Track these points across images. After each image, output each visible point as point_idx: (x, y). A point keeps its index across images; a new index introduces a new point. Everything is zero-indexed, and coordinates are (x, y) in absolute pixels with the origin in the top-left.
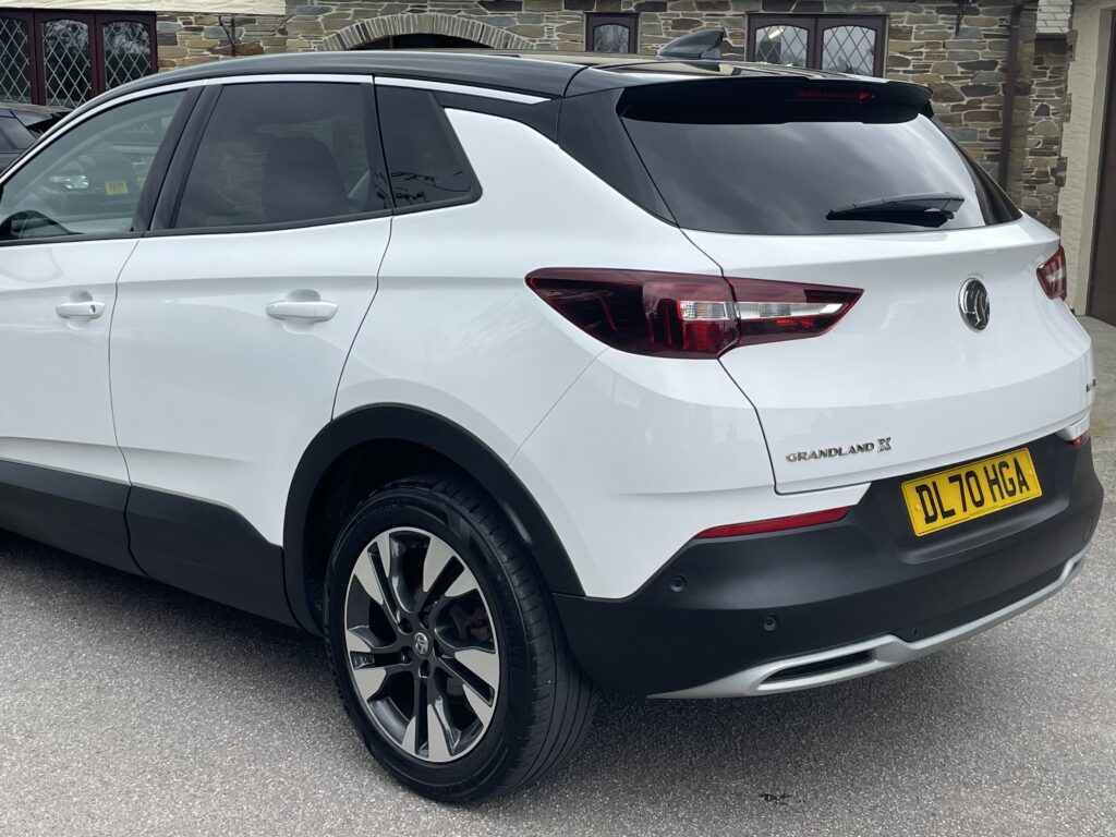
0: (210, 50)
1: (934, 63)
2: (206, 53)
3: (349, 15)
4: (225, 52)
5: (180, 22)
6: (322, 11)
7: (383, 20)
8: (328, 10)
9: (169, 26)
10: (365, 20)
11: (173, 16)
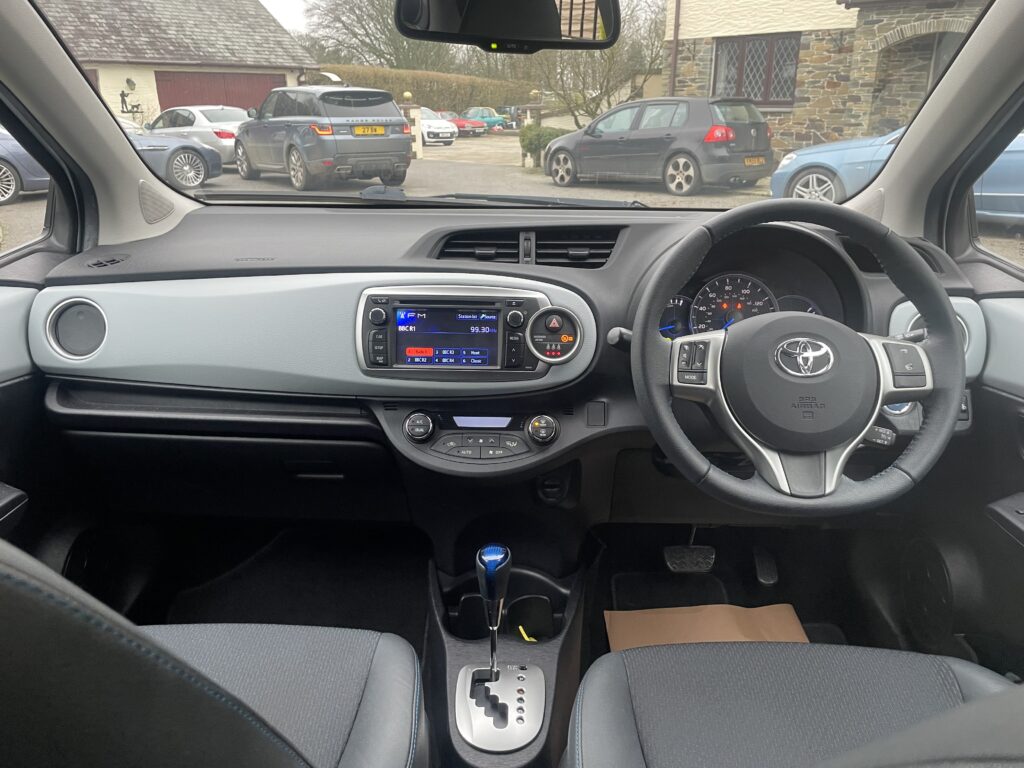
0: (828, 51)
2: (825, 53)
3: (892, 24)
4: (834, 52)
5: (813, 36)
6: (878, 22)
7: (914, 26)
8: (882, 21)
9: (807, 39)
10: (902, 26)
11: (810, 33)
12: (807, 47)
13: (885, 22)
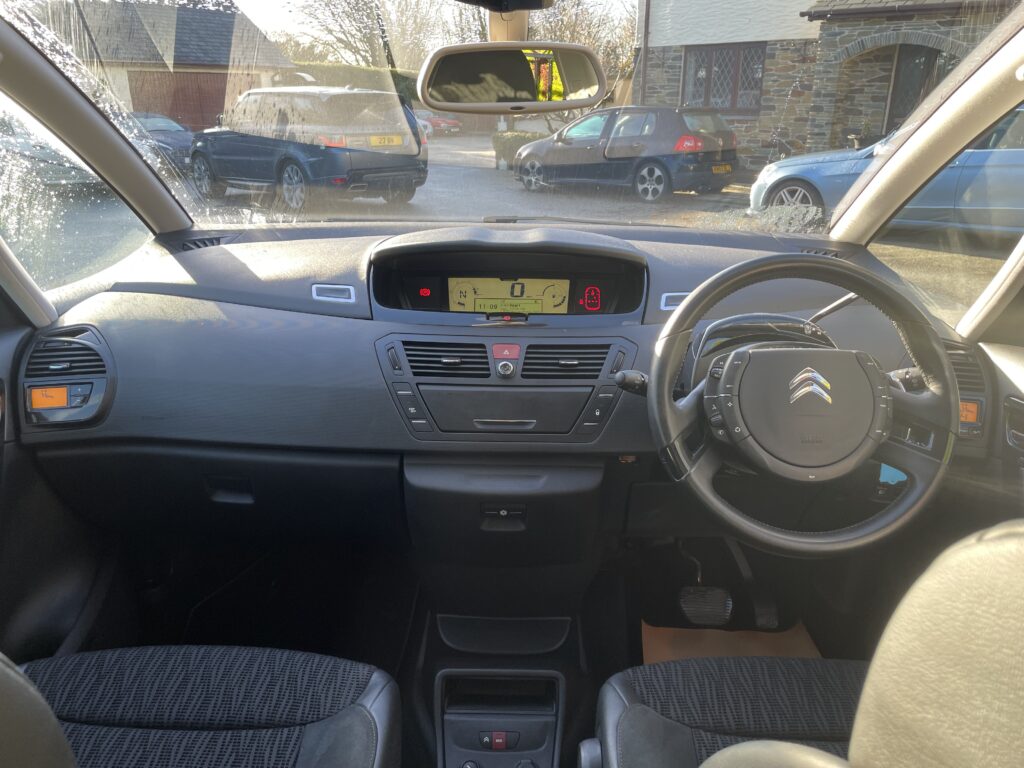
0: (793, 61)
2: (790, 63)
3: (853, 35)
4: (798, 61)
5: (778, 46)
6: (840, 34)
7: (874, 38)
8: (843, 33)
9: (772, 50)
10: (863, 38)
11: (775, 42)
13: (847, 33)
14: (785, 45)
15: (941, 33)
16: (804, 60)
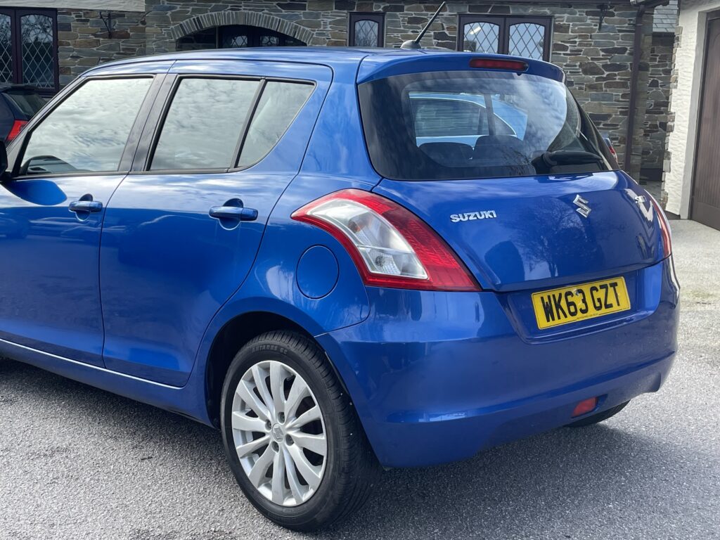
0: (93, 34)
1: (584, 48)
2: (90, 37)
3: (188, 12)
4: (103, 36)
5: (73, 16)
6: (170, 8)
7: (212, 15)
8: (176, 8)
9: (66, 18)
10: (200, 15)
11: (69, 12)
12: (67, 27)
13: (178, 9)
14: (84, 16)
15: (284, 17)
16: (111, 36)
